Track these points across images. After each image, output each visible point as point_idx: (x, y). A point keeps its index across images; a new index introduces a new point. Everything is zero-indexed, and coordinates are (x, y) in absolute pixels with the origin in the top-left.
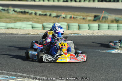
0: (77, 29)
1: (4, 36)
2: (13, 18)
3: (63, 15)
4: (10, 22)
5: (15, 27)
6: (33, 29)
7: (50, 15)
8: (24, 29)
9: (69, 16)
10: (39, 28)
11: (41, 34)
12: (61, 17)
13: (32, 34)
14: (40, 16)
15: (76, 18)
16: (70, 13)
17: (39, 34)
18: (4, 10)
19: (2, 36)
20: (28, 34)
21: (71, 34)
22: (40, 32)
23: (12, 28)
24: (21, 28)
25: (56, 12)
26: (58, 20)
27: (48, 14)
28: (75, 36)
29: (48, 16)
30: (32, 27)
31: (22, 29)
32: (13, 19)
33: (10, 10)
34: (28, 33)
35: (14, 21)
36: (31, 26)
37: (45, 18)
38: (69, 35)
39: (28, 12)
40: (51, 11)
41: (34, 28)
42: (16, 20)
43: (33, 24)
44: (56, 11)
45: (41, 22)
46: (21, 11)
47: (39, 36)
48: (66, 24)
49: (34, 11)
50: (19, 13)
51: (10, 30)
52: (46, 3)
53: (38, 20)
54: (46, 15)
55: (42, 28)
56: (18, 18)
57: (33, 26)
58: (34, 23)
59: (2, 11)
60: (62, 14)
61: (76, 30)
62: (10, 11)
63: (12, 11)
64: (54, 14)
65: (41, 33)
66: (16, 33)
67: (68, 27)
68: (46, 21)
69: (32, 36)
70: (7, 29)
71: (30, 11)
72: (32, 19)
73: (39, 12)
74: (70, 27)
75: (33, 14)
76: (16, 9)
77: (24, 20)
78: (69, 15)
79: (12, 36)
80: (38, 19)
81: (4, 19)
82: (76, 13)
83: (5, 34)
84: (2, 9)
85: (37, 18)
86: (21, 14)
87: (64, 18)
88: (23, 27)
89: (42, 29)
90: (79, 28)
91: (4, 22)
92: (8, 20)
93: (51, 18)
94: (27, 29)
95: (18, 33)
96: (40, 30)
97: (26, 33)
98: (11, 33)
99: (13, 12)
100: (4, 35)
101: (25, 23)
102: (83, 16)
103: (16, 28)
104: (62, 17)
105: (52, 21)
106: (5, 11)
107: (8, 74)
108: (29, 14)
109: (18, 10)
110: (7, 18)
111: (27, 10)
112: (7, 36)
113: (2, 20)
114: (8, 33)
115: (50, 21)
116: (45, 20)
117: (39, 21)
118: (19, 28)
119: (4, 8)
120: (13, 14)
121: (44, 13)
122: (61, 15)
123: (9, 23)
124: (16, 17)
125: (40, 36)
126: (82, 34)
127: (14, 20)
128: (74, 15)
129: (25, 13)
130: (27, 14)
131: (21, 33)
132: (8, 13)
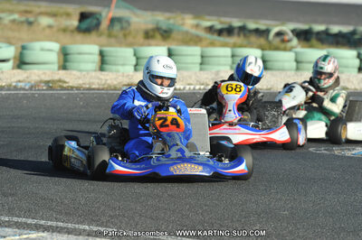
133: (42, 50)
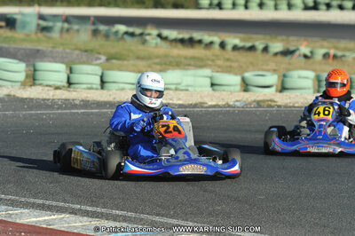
2: (157, 57)
3: (305, 50)
6: (213, 90)
7: (266, 49)
8: (187, 90)
10: (232, 88)
11: (238, 104)
12: (297, 53)
13: (210, 103)
14: (236, 53)
15: (344, 56)
16: (325, 44)
17: (231, 103)
18: (132, 35)
20: (201, 105)
24: (179, 87)
25: (282, 41)
26: (290, 64)
27: (260, 46)
29: (259, 52)
30: (212, 85)
31: (182, 90)
32: (157, 61)
33: (149, 34)
34: (200, 100)
35: (158, 67)
36: (208, 82)
37: (250, 56)
39: (200, 42)
40: (268, 37)
41: (216, 87)
42: (165, 64)
44: (284, 37)
45: (239, 70)
46: (180, 36)
47: (232, 109)
48: (311, 74)
49: (219, 37)
50: (174, 44)
52: (254, 14)
53: (228, 64)
54: (252, 48)
56: (173, 57)
57: (215, 82)
58: (218, 72)
59: (126, 36)
60: (301, 45)
62: (148, 38)
63: (153, 39)
64: (277, 46)
65: (237, 101)
68: (253, 66)
69: (211, 109)
71: (207, 38)
72: (213, 61)
73: (233, 40)
75: (217, 46)
76: (166, 33)
77: (189, 65)
78: (322, 47)
80: (228, 60)
81: (132, 62)
82: (343, 44)
84: (126, 33)
85: (227, 57)
86: (179, 45)
87: (306, 56)
88: (184, 83)
89: (240, 91)
91: (130, 71)
92: (141, 64)
93: (268, 56)
94: (198, 89)
95: (171, 102)
96: (235, 92)
97: (193, 101)
99: (159, 40)
101: (191, 72)
104: (300, 55)
105: (269, 67)
106: (135, 39)
107: (142, 220)
109: (172, 34)
110: (138, 58)
111: (197, 35)
113: (125, 62)
115: (265, 67)
116: (252, 63)
117: (231, 67)
118: (173, 87)
119: (131, 30)
121: (248, 44)
122: (298, 49)
124: (166, 56)
127: (160, 64)
128: (336, 48)
129: (191, 42)
130: (197, 46)
131: (180, 102)
132: (144, 42)
133: (300, 77)
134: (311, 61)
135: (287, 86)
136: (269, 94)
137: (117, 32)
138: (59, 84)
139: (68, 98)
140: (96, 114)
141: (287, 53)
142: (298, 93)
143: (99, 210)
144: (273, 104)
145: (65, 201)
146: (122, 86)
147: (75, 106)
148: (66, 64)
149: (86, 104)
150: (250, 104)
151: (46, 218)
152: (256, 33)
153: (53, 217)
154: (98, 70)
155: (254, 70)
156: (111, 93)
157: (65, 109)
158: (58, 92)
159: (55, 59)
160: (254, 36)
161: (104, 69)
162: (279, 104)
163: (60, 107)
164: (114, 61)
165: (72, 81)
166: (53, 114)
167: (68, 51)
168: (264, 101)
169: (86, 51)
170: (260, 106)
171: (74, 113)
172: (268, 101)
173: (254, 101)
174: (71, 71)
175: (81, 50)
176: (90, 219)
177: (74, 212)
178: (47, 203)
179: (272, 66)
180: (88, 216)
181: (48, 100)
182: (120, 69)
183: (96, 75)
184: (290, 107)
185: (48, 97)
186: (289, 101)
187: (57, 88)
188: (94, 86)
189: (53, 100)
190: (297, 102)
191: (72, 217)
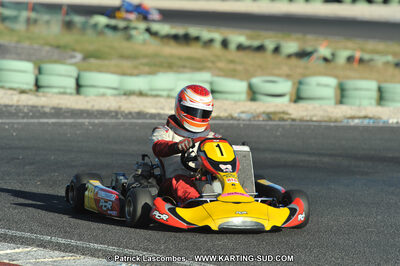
0: (374, 102)
1: (114, 121)
3: (324, 51)
4: (136, 72)
5: (152, 90)
7: (277, 50)
9: (343, 55)
11: (243, 116)
12: (315, 55)
15: (371, 60)
17: (236, 115)
18: (115, 28)
19: (106, 121)
21: (353, 118)
22: (238, 111)
23: (141, 94)
25: (298, 40)
26: (306, 68)
27: (270, 45)
28: (366, 129)
32: (144, 61)
33: (135, 28)
35: (146, 69)
37: (258, 58)
38: (346, 121)
39: (197, 39)
42: (155, 65)
43: (216, 79)
44: (300, 36)
46: (174, 31)
47: (236, 122)
48: (332, 82)
51: (134, 99)
53: (232, 66)
54: (261, 48)
55: (248, 94)
58: (219, 76)
61: (371, 104)
62: (134, 32)
64: (291, 46)
65: (243, 112)
66: (153, 111)
67: (339, 92)
68: (263, 70)
70: (124, 97)
72: (213, 62)
73: (238, 37)
74: (347, 93)
75: (217, 45)
77: (184, 67)
78: (346, 48)
79: (140, 121)
80: (232, 62)
81: (114, 62)
82: (371, 45)
83: (117, 113)
84: (108, 26)
86: (172, 43)
87: (326, 60)
90: (381, 97)
92: (126, 64)
93: (280, 58)
95: (162, 112)
96: (239, 101)
98: (137, 110)
99: (147, 36)
100: (112, 117)
102: (395, 54)
103: (154, 93)
104: (318, 58)
108: (200, 44)
110: (123, 57)
111: (194, 31)
112: (122, 120)
113: (106, 62)
114: (127, 111)
115: (276, 72)
116: (260, 66)
117: (235, 70)
119: (113, 22)
120: (145, 42)
121: (256, 43)
122: (315, 51)
123: (131, 75)
124: (156, 55)
125: (239, 124)
126: (393, 121)
128: (363, 50)
129: (186, 39)
132: (129, 38)
133: (319, 85)
134: (332, 65)
135: (303, 95)
136: (282, 104)
137: (95, 26)
138: (24, 87)
139: (36, 104)
140: (71, 125)
141: (303, 55)
142: (316, 104)
143: (73, 242)
144: (286, 117)
145: (31, 231)
146: (102, 91)
147: (44, 115)
148: (35, 63)
149: (58, 112)
150: (258, 116)
151: (9, 251)
152: (266, 30)
153: (17, 250)
154: (73, 71)
155: (263, 75)
156: (88, 99)
157: (32, 117)
158: (24, 97)
159: (20, 57)
160: (263, 33)
161: (81, 70)
162: (293, 116)
163: (26, 116)
164: (92, 61)
165: (41, 83)
166: (19, 123)
167: (36, 46)
168: (275, 113)
169: (58, 47)
170: (270, 119)
171: (44, 124)
172: (280, 113)
173: (264, 113)
174: (40, 71)
175: (51, 46)
176: (63, 254)
177: (43, 245)
178: (10, 233)
179: (285, 69)
180: (60, 249)
181: (11, 106)
182: (99, 70)
183: (70, 76)
184: (307, 121)
185: (10, 103)
186: (305, 114)
187: (23, 92)
188: (68, 91)
189: (17, 106)
190: (315, 115)
191: (41, 251)
